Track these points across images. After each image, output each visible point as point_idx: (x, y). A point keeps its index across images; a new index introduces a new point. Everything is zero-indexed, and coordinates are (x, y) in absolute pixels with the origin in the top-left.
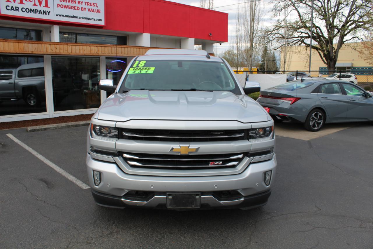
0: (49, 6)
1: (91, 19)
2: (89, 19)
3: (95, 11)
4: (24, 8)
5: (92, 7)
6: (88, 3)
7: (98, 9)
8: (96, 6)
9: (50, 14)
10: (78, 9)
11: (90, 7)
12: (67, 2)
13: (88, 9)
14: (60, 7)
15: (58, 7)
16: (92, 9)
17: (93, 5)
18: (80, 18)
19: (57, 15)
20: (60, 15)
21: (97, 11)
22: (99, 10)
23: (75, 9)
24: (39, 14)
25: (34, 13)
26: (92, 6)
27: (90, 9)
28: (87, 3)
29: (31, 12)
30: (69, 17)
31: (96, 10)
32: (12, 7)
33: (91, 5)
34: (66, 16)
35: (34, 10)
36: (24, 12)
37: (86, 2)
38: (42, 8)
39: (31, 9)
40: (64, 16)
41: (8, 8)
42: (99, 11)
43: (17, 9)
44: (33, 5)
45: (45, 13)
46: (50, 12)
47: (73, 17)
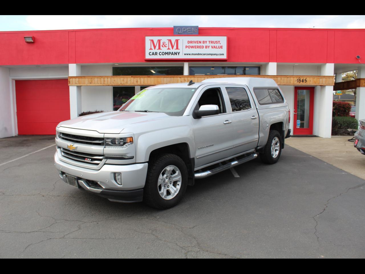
0: (179, 48)
1: (214, 54)
2: (212, 55)
3: (218, 47)
4: (161, 52)
5: (216, 45)
6: (211, 41)
7: (221, 45)
8: (219, 43)
9: (179, 54)
10: (203, 47)
11: (213, 45)
12: (193, 43)
13: (211, 46)
14: (187, 48)
15: (186, 48)
16: (215, 46)
17: (216, 43)
18: (204, 54)
19: (185, 54)
20: (187, 54)
21: (219, 47)
22: (221, 46)
23: (200, 48)
24: (171, 55)
25: (168, 55)
26: (215, 43)
27: (213, 46)
28: (210, 42)
29: (165, 55)
30: (195, 54)
31: (219, 46)
32: (153, 53)
33: (214, 42)
34: (192, 54)
35: (168, 53)
36: (161, 55)
37: (209, 41)
38: (174, 50)
39: (166, 53)
40: (191, 54)
41: (150, 54)
42: (221, 47)
43: (156, 54)
44: (167, 49)
45: (176, 54)
46: (179, 52)
47: (198, 54)
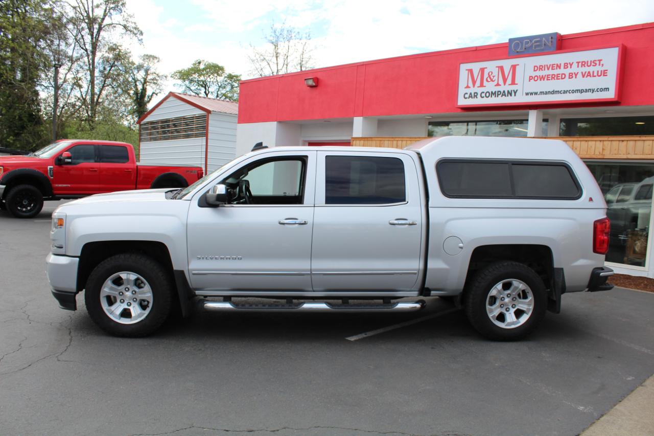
0: (516, 83)
1: (587, 91)
2: (581, 91)
3: (595, 74)
4: (483, 92)
5: (591, 69)
6: (582, 62)
7: (603, 69)
8: (599, 65)
9: (517, 94)
10: (563, 77)
11: (586, 69)
12: (545, 70)
13: (582, 73)
14: (532, 81)
15: (530, 81)
16: (589, 72)
17: (593, 64)
18: (565, 92)
19: (527, 94)
20: (531, 94)
21: (599, 74)
22: (604, 71)
23: (557, 79)
24: (502, 96)
25: (495, 96)
26: (590, 66)
27: (586, 72)
28: (580, 64)
29: (491, 97)
30: (546, 93)
31: (598, 72)
32: (471, 94)
33: (589, 64)
34: (542, 93)
35: (495, 92)
36: (483, 97)
37: (578, 63)
38: (507, 88)
39: (492, 92)
40: (539, 93)
41: (467, 96)
42: (604, 73)
43: (476, 95)
44: (495, 86)
45: (510, 93)
46: (517, 90)
47: (553, 92)
